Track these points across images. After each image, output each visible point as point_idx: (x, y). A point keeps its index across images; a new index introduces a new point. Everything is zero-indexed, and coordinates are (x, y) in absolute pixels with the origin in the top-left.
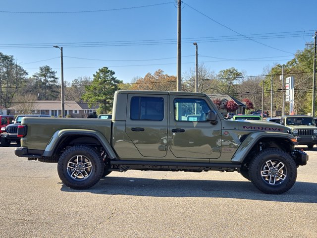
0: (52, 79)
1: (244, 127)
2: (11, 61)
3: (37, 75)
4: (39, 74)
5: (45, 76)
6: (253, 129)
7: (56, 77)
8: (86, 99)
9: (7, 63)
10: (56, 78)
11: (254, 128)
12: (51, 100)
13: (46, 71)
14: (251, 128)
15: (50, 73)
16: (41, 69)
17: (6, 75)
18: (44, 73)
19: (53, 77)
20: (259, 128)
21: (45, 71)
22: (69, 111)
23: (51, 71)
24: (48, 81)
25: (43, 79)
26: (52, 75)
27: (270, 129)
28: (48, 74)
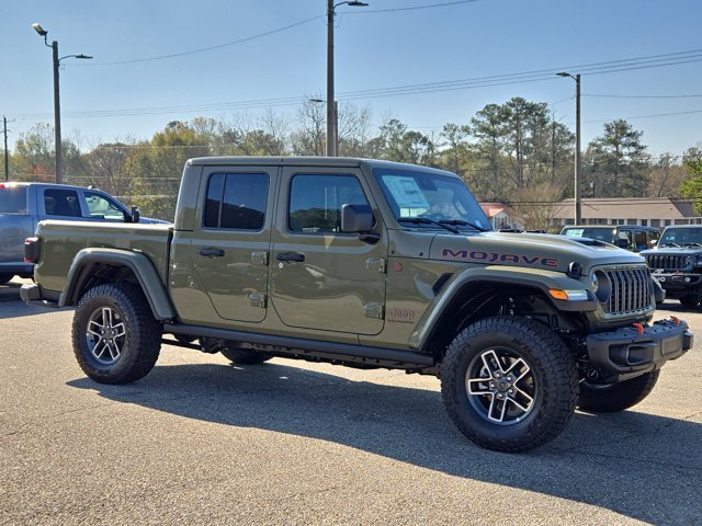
0: (633, 149)
1: (445, 253)
2: (542, 115)
3: (599, 143)
4: (603, 140)
5: (616, 144)
6: (468, 258)
7: (641, 144)
8: (689, 192)
9: (534, 120)
10: (642, 148)
11: (472, 255)
12: (628, 196)
13: (619, 131)
14: (465, 255)
15: (629, 135)
16: (609, 129)
17: (531, 145)
18: (613, 137)
19: (634, 145)
20: (485, 256)
21: (617, 132)
22: (652, 220)
23: (629, 131)
24: (621, 155)
25: (610, 149)
26: (632, 141)
27: (516, 259)
28: (624, 139)
